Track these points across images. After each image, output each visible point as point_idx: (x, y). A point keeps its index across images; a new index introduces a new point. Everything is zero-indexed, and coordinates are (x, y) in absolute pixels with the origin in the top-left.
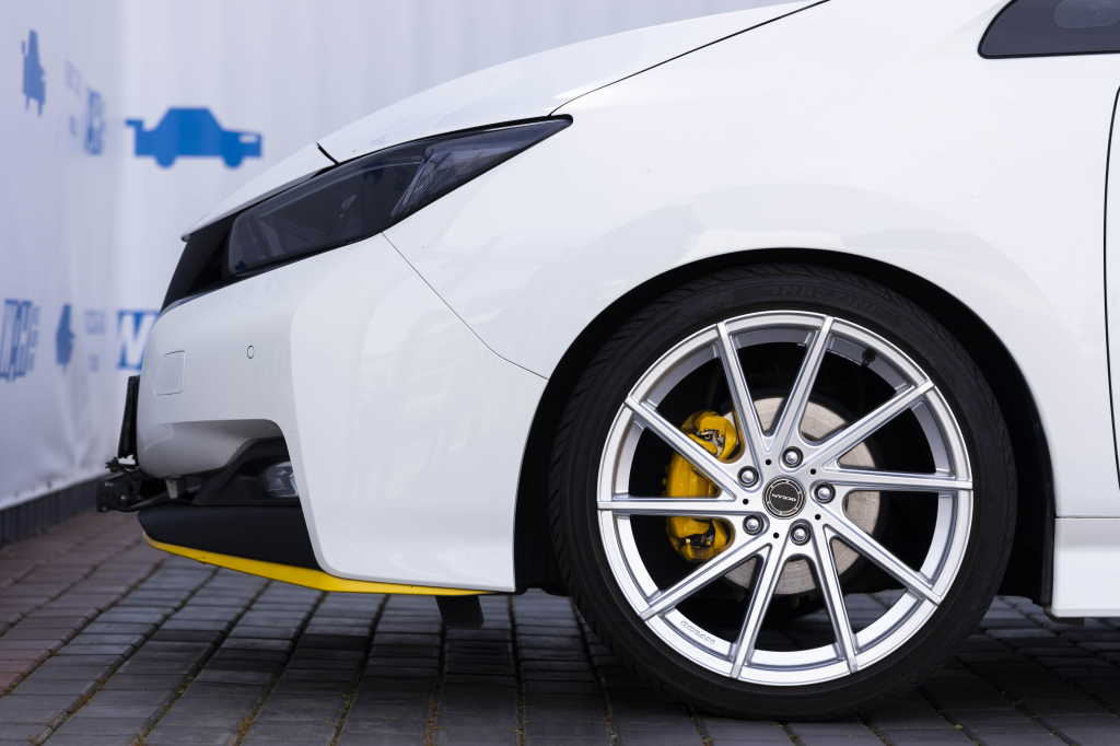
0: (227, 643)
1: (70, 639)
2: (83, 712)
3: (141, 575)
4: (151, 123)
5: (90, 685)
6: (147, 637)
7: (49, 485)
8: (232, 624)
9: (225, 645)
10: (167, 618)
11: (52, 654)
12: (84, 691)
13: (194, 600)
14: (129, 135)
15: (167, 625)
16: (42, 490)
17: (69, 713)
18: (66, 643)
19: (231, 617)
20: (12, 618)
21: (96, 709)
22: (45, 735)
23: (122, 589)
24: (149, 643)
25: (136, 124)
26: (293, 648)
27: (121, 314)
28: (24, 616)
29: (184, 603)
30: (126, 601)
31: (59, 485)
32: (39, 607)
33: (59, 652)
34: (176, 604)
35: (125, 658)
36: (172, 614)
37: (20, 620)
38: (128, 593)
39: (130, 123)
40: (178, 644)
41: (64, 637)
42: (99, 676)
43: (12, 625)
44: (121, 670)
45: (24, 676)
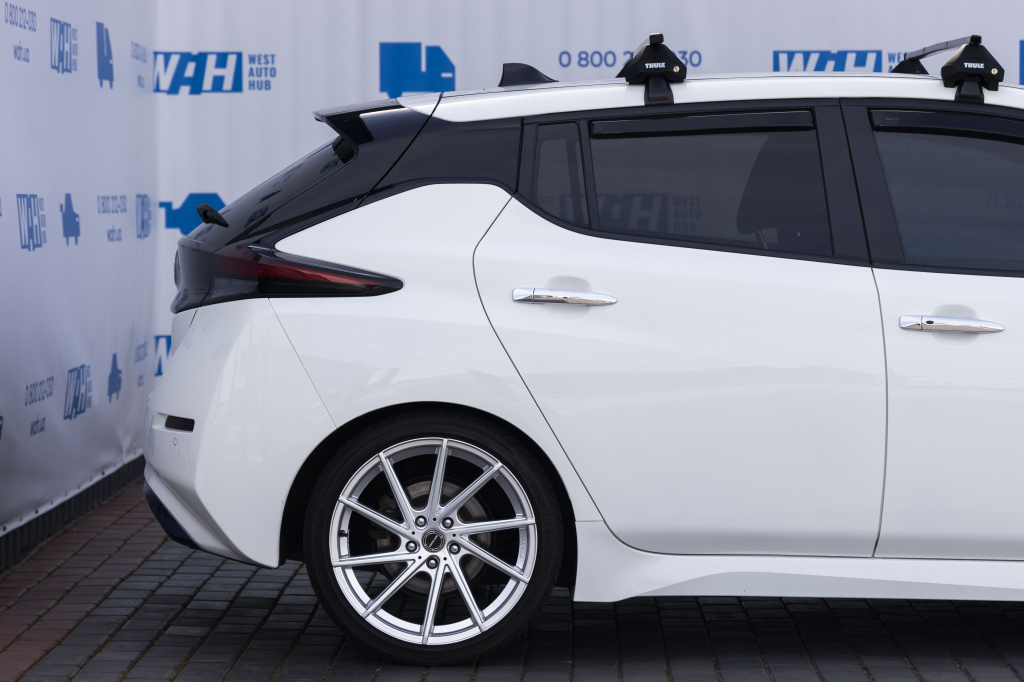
0: (192, 605)
1: (101, 602)
2: (99, 656)
3: (153, 548)
4: (177, 205)
5: (105, 638)
6: (145, 601)
7: (103, 473)
8: (199, 589)
9: (189, 607)
10: (161, 585)
11: (88, 614)
12: (101, 642)
13: (182, 569)
14: (162, 213)
15: (160, 591)
16: (98, 478)
17: (91, 657)
18: (97, 606)
19: (199, 584)
20: (68, 587)
21: (104, 655)
22: (76, 672)
23: (139, 560)
24: (146, 605)
25: (167, 205)
26: (229, 608)
27: (157, 338)
28: (76, 584)
29: (175, 571)
30: (139, 572)
31: (109, 471)
32: (86, 577)
33: (93, 613)
34: (169, 573)
35: (129, 617)
36: (165, 581)
37: (73, 587)
38: (143, 563)
39: (162, 205)
40: (162, 606)
41: (97, 602)
42: (111, 632)
43: (68, 591)
44: (124, 628)
45: (70, 631)
